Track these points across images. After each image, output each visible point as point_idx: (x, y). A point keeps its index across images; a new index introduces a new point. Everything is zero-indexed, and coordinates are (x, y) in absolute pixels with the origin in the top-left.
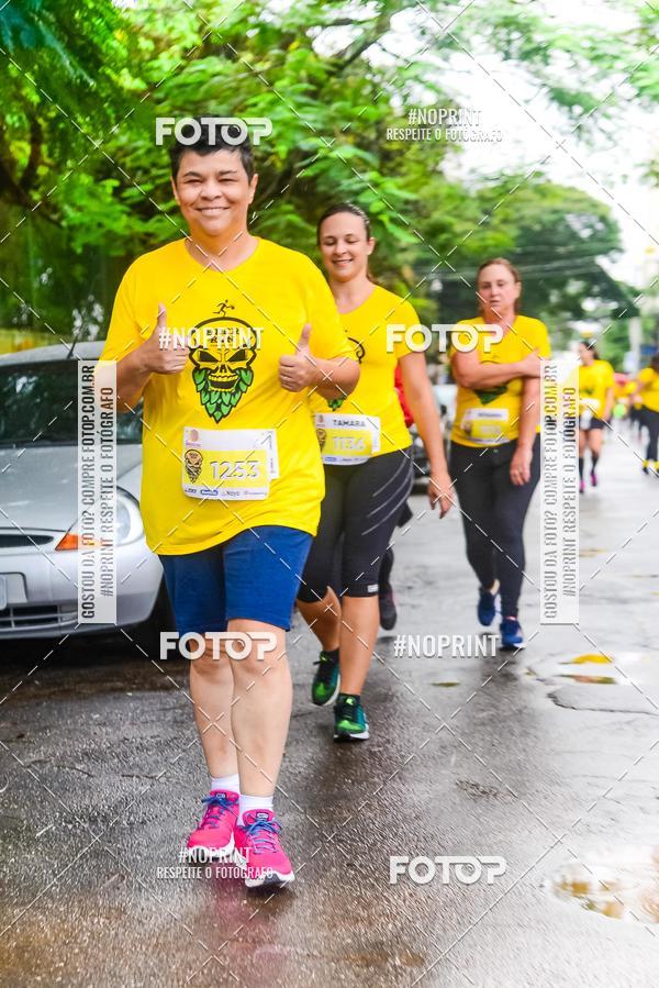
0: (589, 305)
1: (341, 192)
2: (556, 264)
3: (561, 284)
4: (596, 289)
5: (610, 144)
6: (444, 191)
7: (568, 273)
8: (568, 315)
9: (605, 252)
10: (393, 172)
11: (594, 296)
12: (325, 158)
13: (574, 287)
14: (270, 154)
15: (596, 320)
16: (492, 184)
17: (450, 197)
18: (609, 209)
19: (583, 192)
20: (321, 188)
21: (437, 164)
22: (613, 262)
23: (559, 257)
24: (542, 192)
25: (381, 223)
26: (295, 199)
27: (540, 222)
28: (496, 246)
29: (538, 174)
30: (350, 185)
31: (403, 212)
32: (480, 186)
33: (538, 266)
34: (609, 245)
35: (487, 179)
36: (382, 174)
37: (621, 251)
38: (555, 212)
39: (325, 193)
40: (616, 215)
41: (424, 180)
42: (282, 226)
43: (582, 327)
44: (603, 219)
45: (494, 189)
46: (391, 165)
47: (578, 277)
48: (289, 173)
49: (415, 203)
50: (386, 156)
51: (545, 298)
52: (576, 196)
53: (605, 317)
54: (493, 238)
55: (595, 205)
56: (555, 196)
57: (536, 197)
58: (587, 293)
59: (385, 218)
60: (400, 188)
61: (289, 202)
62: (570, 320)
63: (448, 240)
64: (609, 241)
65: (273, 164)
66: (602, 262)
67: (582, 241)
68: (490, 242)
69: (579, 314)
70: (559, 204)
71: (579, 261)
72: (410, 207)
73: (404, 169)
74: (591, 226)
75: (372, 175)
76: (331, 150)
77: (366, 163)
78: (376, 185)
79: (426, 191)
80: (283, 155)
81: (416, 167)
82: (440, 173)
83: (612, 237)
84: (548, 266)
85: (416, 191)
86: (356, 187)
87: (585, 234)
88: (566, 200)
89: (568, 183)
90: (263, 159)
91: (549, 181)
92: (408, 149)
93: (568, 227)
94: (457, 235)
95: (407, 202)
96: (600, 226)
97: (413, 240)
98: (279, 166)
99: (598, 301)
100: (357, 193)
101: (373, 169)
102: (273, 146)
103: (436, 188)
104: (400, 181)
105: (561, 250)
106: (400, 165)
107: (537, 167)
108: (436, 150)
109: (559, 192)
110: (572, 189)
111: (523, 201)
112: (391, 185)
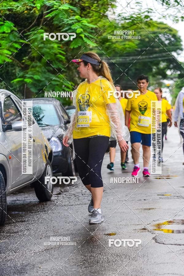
0: (169, 72)
1: (64, 24)
2: (155, 55)
3: (157, 64)
4: (172, 66)
5: (177, 4)
6: (107, 24)
7: (160, 59)
8: (161, 77)
9: (175, 50)
10: (86, 16)
11: (171, 69)
12: (57, 9)
13: (162, 65)
14: (33, 7)
15: (172, 79)
16: (127, 21)
17: (110, 26)
18: (177, 31)
19: (165, 24)
20: (56, 23)
21: (105, 12)
22: (178, 54)
23: (156, 52)
24: (149, 24)
25: (81, 38)
26: (44, 27)
27: (148, 37)
28: (130, 48)
29: (147, 17)
30: (67, 21)
31: (91, 33)
32: (123, 22)
33: (147, 57)
34: (177, 47)
35: (126, 19)
36: (82, 17)
37: (182, 50)
38: (154, 33)
39: (57, 24)
40: (180, 34)
41: (99, 19)
42: (39, 39)
43: (166, 82)
44: (174, 36)
45: (128, 23)
46: (85, 13)
47: (164, 61)
48: (41, 16)
49: (96, 29)
50: (83, 9)
51: (151, 70)
52: (163, 26)
53: (175, 78)
54: (128, 45)
55: (170, 30)
56: (154, 26)
57: (146, 27)
58: (168, 68)
59: (83, 36)
60: (89, 23)
61: (42, 28)
62: (161, 79)
63: (109, 45)
64: (177, 45)
65: (35, 12)
66: (174, 54)
67: (165, 45)
68: (127, 46)
69: (165, 77)
70: (155, 30)
71: (164, 54)
72: (93, 31)
73: (91, 15)
74: (169, 39)
75: (77, 17)
76: (60, 6)
77: (74, 12)
78: (79, 21)
79: (100, 24)
80: (39, 8)
81: (95, 14)
82: (106, 16)
83: (178, 43)
84: (151, 56)
85: (96, 24)
86: (70, 22)
87: (167, 42)
88: (159, 28)
89: (159, 21)
90: (30, 10)
91: (151, 19)
92: (93, 6)
93: (160, 39)
94: (113, 43)
95: (92, 29)
96: (172, 39)
97: (95, 45)
98: (37, 13)
99: (172, 71)
100: (71, 25)
101: (77, 14)
102: (34, 4)
103: (104, 23)
104: (89, 20)
105: (157, 49)
106: (89, 13)
107: (146, 14)
108: (104, 6)
109: (155, 24)
110: (161, 23)
111: (141, 28)
112: (85, 21)
